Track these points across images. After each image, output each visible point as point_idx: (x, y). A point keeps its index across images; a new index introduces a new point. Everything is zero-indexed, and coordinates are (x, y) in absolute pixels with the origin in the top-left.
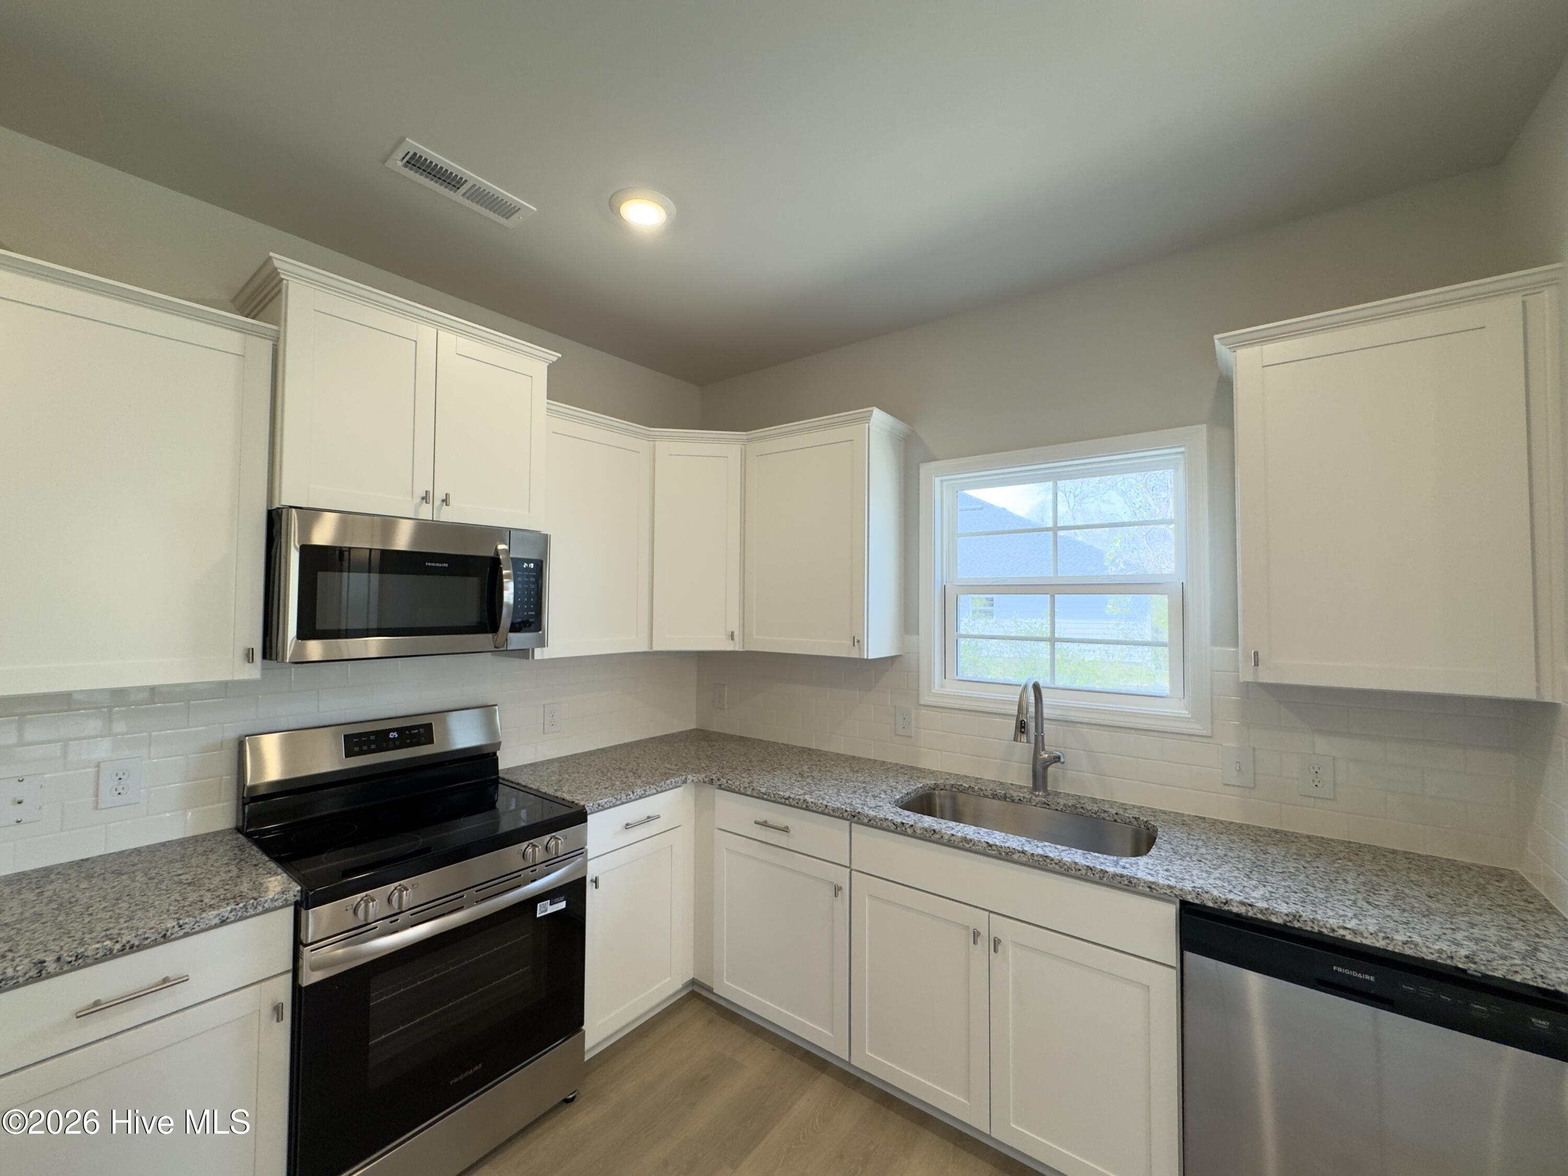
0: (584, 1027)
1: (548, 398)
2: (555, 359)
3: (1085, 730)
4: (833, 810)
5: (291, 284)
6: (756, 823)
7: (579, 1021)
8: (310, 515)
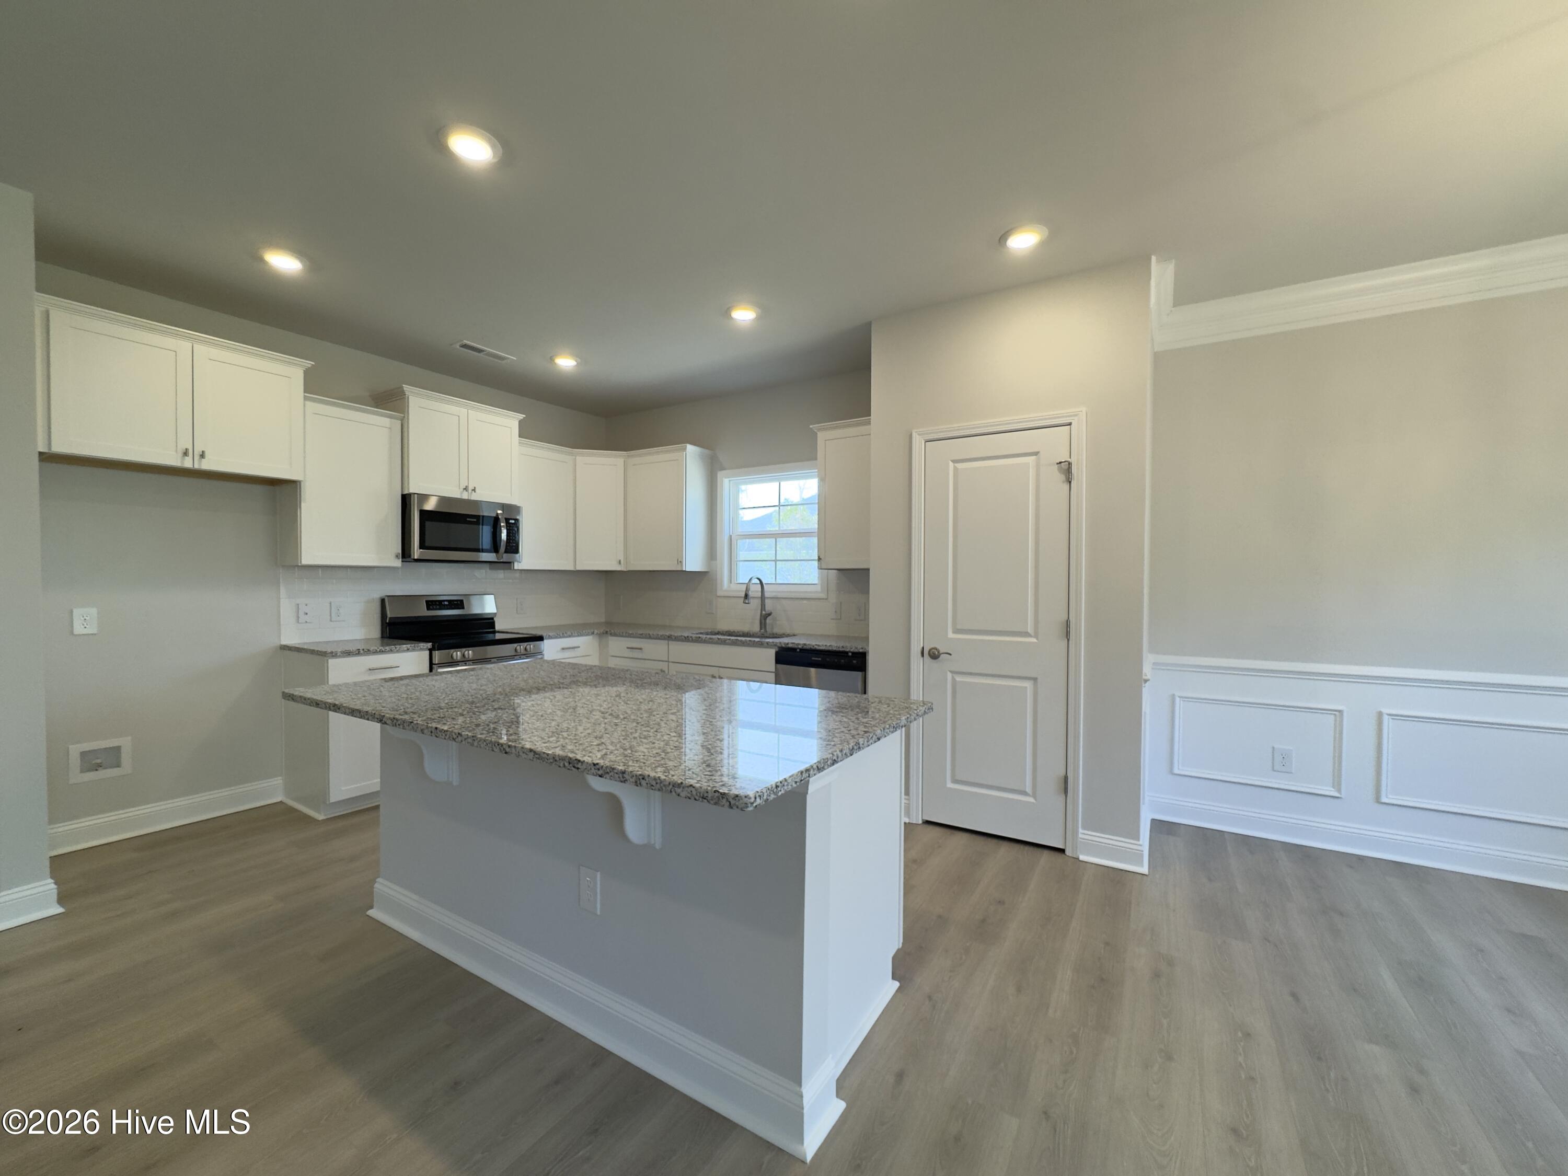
1: (519, 437)
2: (522, 418)
3: (782, 601)
4: (660, 636)
5: (410, 397)
6: (628, 648)
8: (424, 497)
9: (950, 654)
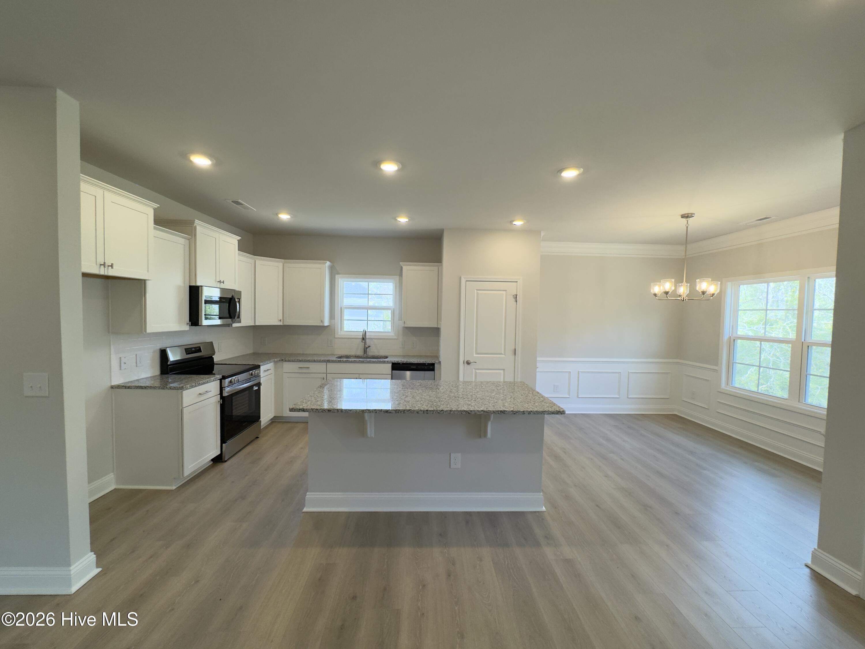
0: (261, 419)
1: (238, 250)
2: (239, 239)
3: (374, 340)
4: (322, 361)
5: (197, 227)
6: (299, 368)
7: (259, 417)
9: (476, 362)
